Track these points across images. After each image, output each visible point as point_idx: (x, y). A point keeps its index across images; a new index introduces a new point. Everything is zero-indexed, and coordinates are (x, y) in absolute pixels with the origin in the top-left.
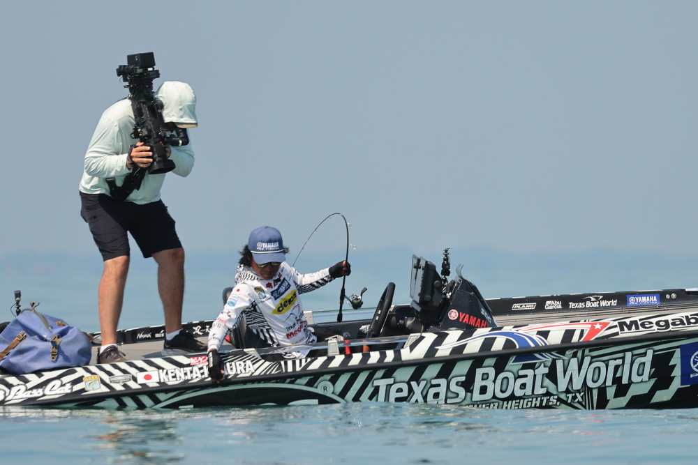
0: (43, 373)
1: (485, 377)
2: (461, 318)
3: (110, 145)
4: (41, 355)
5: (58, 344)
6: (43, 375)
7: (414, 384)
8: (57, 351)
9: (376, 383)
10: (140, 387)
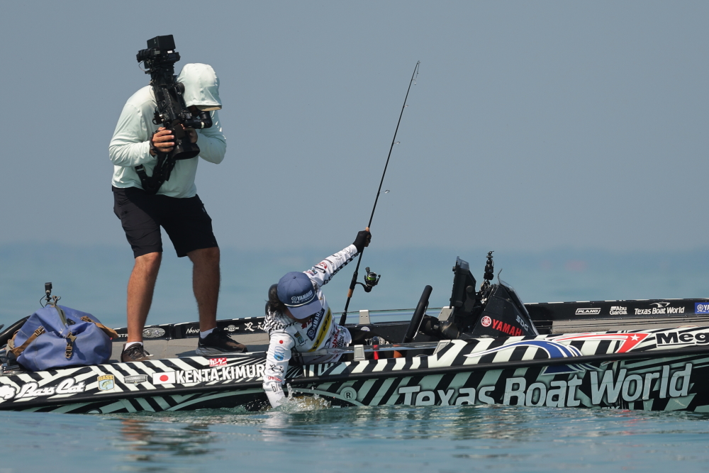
0: (57, 371)
1: (516, 387)
2: (495, 325)
3: (134, 132)
4: (56, 352)
5: (72, 341)
6: (57, 373)
7: (441, 392)
8: (71, 348)
9: (402, 390)
10: (154, 388)
